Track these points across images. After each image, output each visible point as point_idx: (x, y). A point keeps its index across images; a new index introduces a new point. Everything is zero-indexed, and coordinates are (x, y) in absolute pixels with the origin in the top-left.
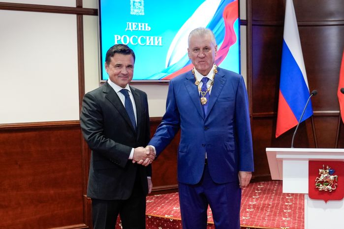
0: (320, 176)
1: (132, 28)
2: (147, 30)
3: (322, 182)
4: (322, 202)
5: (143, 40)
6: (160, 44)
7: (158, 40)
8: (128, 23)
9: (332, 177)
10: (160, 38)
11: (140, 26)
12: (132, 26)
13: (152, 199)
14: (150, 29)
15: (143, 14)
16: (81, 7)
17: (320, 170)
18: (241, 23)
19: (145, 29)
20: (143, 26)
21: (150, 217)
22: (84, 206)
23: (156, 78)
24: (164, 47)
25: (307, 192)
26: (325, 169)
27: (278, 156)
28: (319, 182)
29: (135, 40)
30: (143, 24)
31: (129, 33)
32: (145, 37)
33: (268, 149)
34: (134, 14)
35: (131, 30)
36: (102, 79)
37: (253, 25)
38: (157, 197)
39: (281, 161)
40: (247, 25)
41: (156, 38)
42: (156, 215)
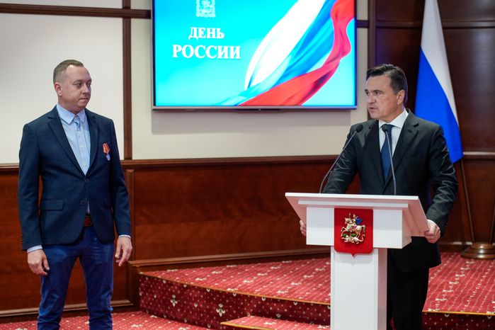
0: (346, 226)
1: (198, 35)
2: (218, 37)
3: (348, 233)
4: (349, 256)
5: (213, 52)
6: (238, 57)
7: (235, 52)
8: (192, 28)
9: (359, 227)
10: (238, 48)
11: (209, 33)
12: (197, 33)
13: (221, 270)
14: (223, 36)
15: (213, 15)
16: (129, 8)
17: (347, 220)
18: (359, 24)
19: (216, 36)
20: (213, 33)
21: (208, 291)
22: (128, 276)
23: (231, 103)
24: (244, 61)
25: (333, 245)
26: (352, 218)
27: (300, 202)
28: (345, 232)
29: (202, 52)
30: (214, 30)
31: (194, 43)
32: (215, 48)
33: (287, 194)
34: (201, 15)
35: (197, 38)
36: (155, 104)
37: (377, 27)
38: (229, 268)
39: (304, 208)
40: (368, 27)
41: (232, 48)
42: (216, 289)
